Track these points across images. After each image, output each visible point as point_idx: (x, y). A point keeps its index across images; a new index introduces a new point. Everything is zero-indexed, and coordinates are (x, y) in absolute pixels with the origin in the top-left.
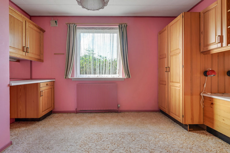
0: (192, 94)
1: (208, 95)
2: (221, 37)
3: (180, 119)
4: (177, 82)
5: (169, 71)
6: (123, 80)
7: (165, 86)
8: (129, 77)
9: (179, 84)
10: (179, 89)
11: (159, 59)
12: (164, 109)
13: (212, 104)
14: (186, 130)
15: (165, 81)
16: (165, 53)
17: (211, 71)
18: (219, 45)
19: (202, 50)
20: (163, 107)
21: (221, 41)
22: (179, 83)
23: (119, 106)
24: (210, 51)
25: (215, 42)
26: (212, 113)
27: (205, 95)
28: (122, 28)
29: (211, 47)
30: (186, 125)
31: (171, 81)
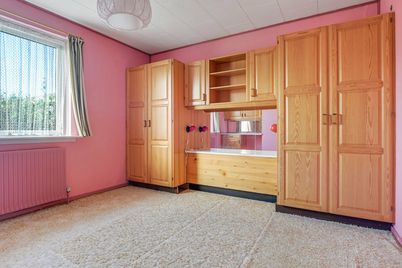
0: (179, 153)
1: (192, 151)
2: (205, 95)
3: (169, 183)
4: (164, 140)
5: (150, 126)
6: (74, 141)
7: (142, 146)
8: (89, 135)
9: (166, 142)
10: (167, 148)
11: (128, 109)
12: (140, 178)
13: (196, 159)
14: (175, 194)
15: (142, 140)
16: (142, 101)
17: (193, 126)
18: (203, 103)
19: (186, 105)
20: (139, 177)
21: (205, 99)
22: (167, 140)
23: (69, 190)
24: (194, 106)
25: (199, 98)
26: (196, 168)
27: (189, 152)
28: (76, 44)
29: (194, 103)
30: (175, 188)
31: (154, 138)
